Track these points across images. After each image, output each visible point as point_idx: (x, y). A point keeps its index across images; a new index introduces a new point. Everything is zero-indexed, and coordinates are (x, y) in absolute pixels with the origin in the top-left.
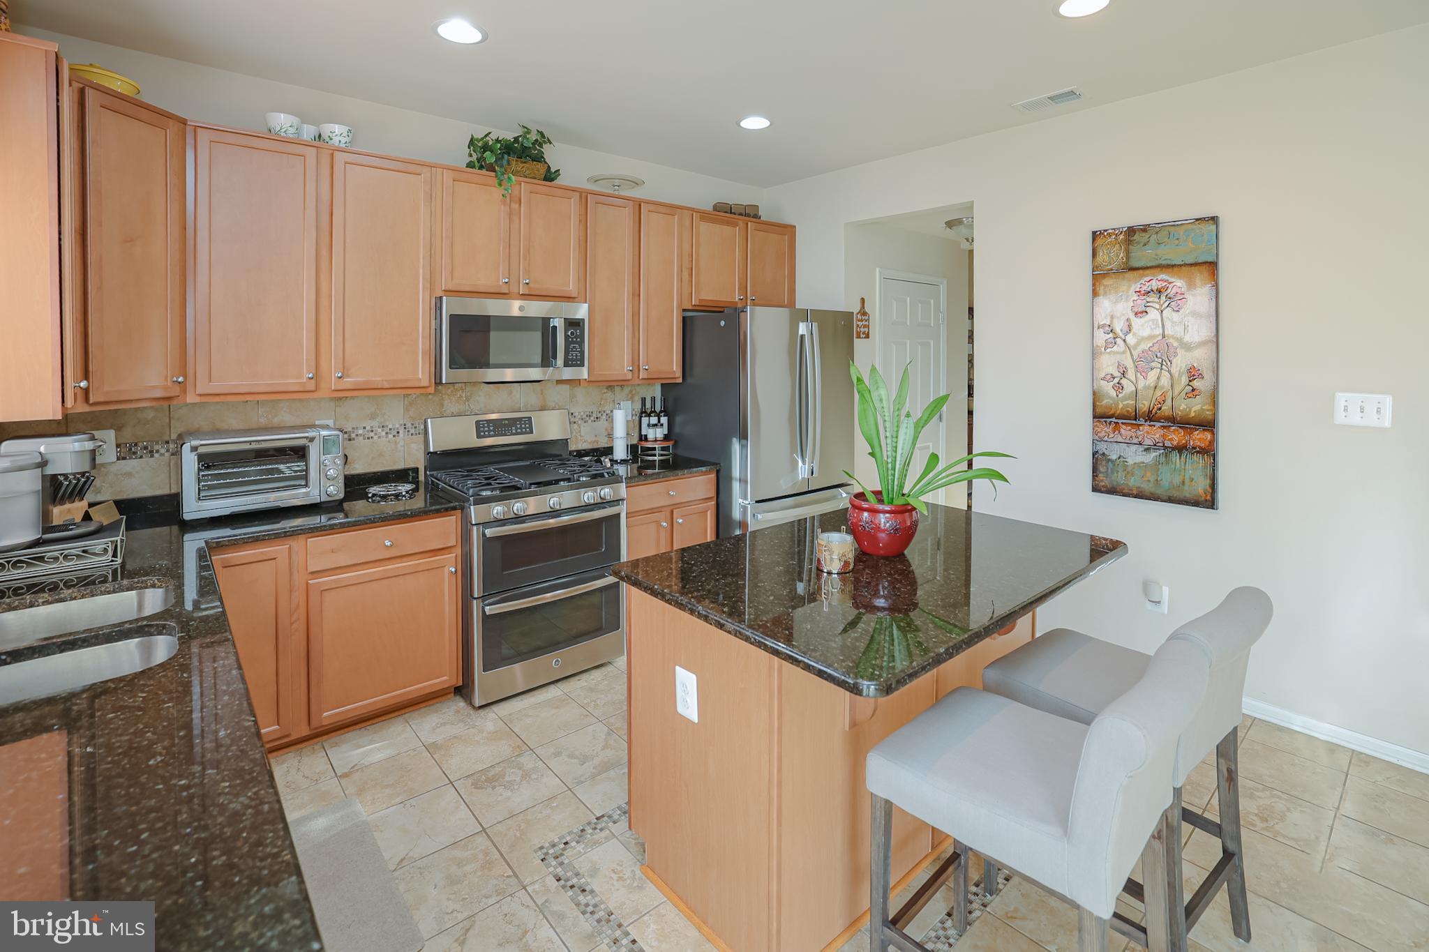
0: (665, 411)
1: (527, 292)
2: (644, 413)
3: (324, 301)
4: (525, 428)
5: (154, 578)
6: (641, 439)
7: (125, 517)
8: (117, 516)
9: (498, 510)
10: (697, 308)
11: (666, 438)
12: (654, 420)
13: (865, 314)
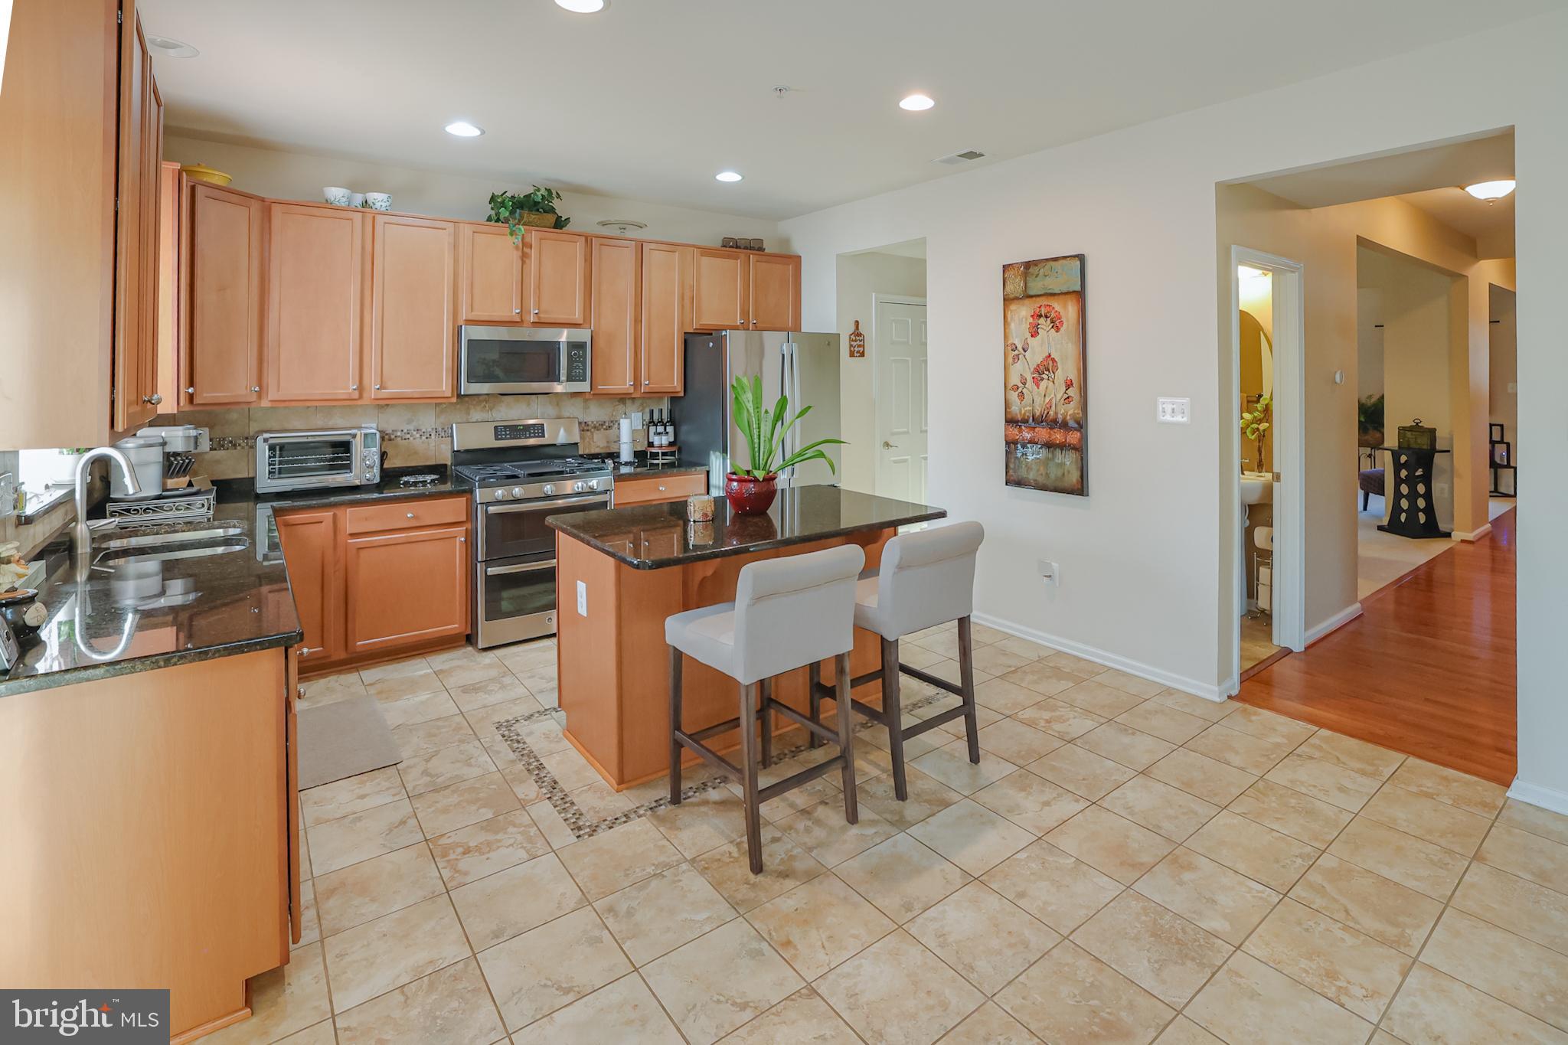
0: (672, 422)
1: (537, 320)
2: (652, 422)
3: (366, 330)
4: (538, 433)
5: (235, 521)
6: (649, 446)
7: (215, 488)
8: (211, 487)
9: (500, 493)
10: (696, 331)
11: (671, 444)
12: (660, 429)
13: (860, 335)
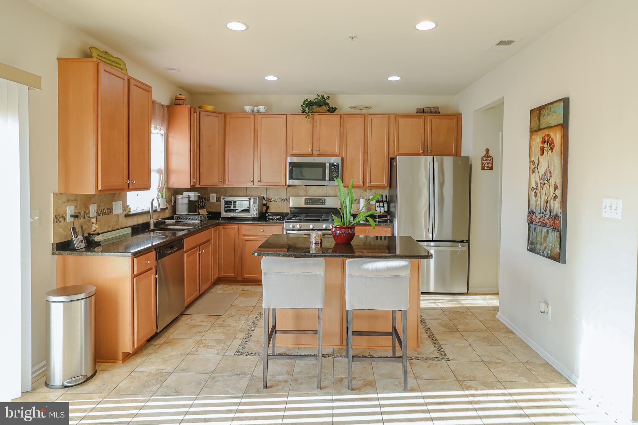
1: (319, 154)
2: (378, 201)
4: (323, 202)
8: (206, 213)
9: (292, 225)
11: (385, 212)
12: (381, 204)
13: (490, 157)
